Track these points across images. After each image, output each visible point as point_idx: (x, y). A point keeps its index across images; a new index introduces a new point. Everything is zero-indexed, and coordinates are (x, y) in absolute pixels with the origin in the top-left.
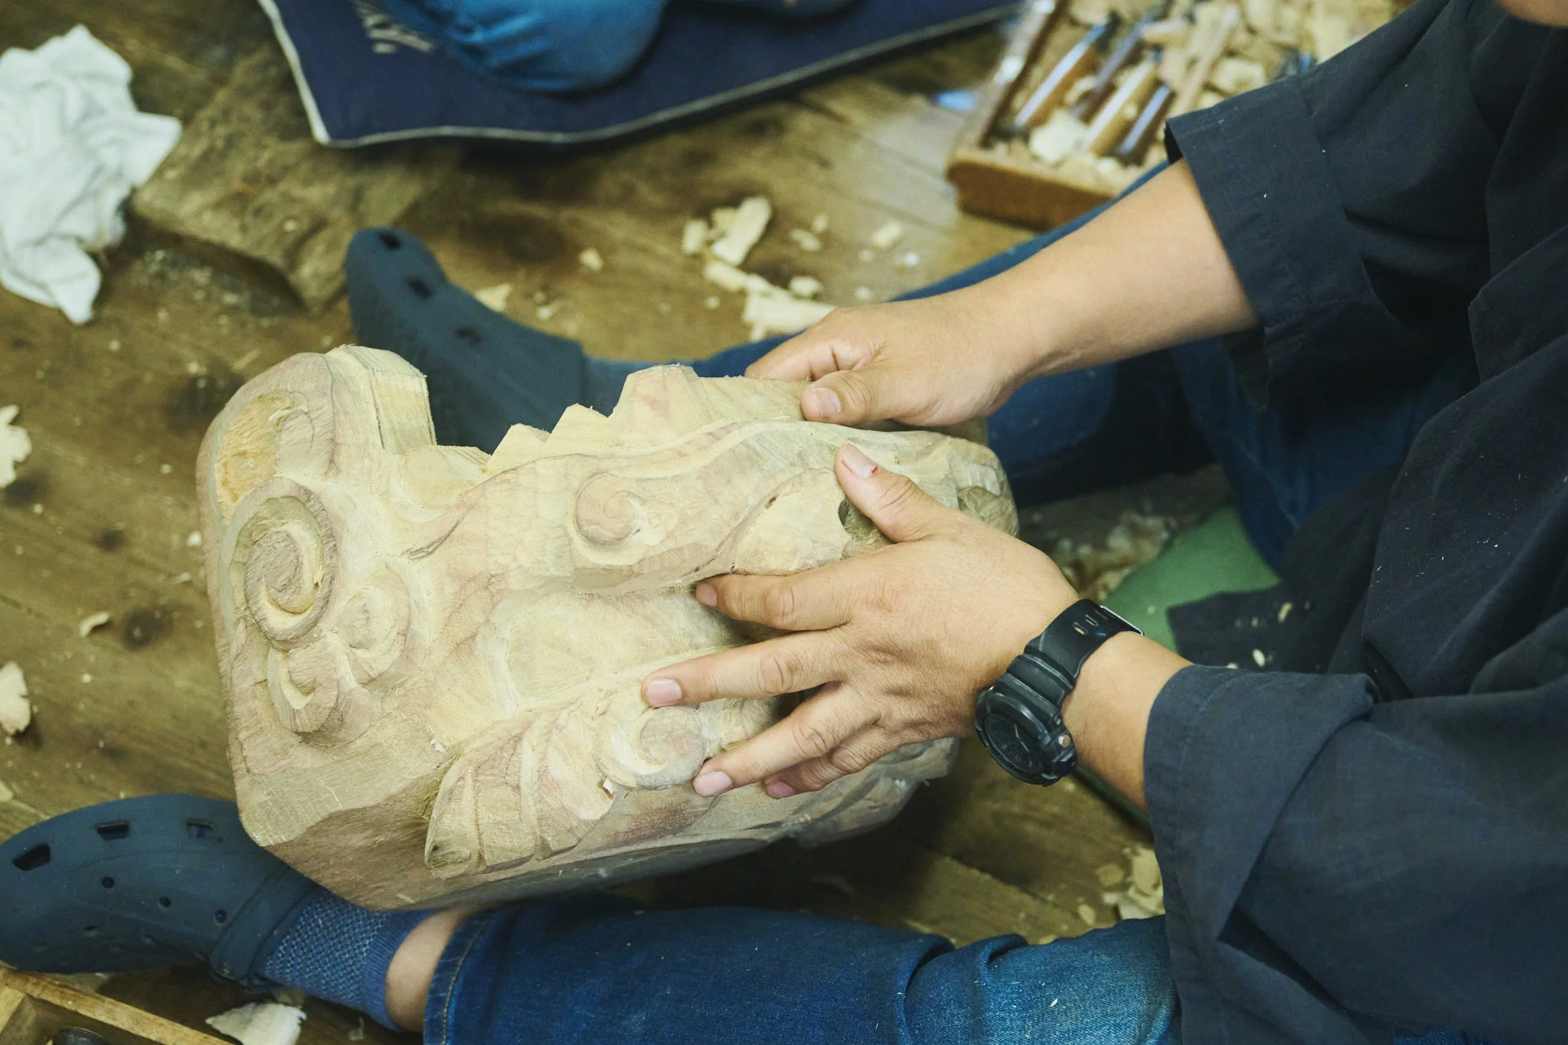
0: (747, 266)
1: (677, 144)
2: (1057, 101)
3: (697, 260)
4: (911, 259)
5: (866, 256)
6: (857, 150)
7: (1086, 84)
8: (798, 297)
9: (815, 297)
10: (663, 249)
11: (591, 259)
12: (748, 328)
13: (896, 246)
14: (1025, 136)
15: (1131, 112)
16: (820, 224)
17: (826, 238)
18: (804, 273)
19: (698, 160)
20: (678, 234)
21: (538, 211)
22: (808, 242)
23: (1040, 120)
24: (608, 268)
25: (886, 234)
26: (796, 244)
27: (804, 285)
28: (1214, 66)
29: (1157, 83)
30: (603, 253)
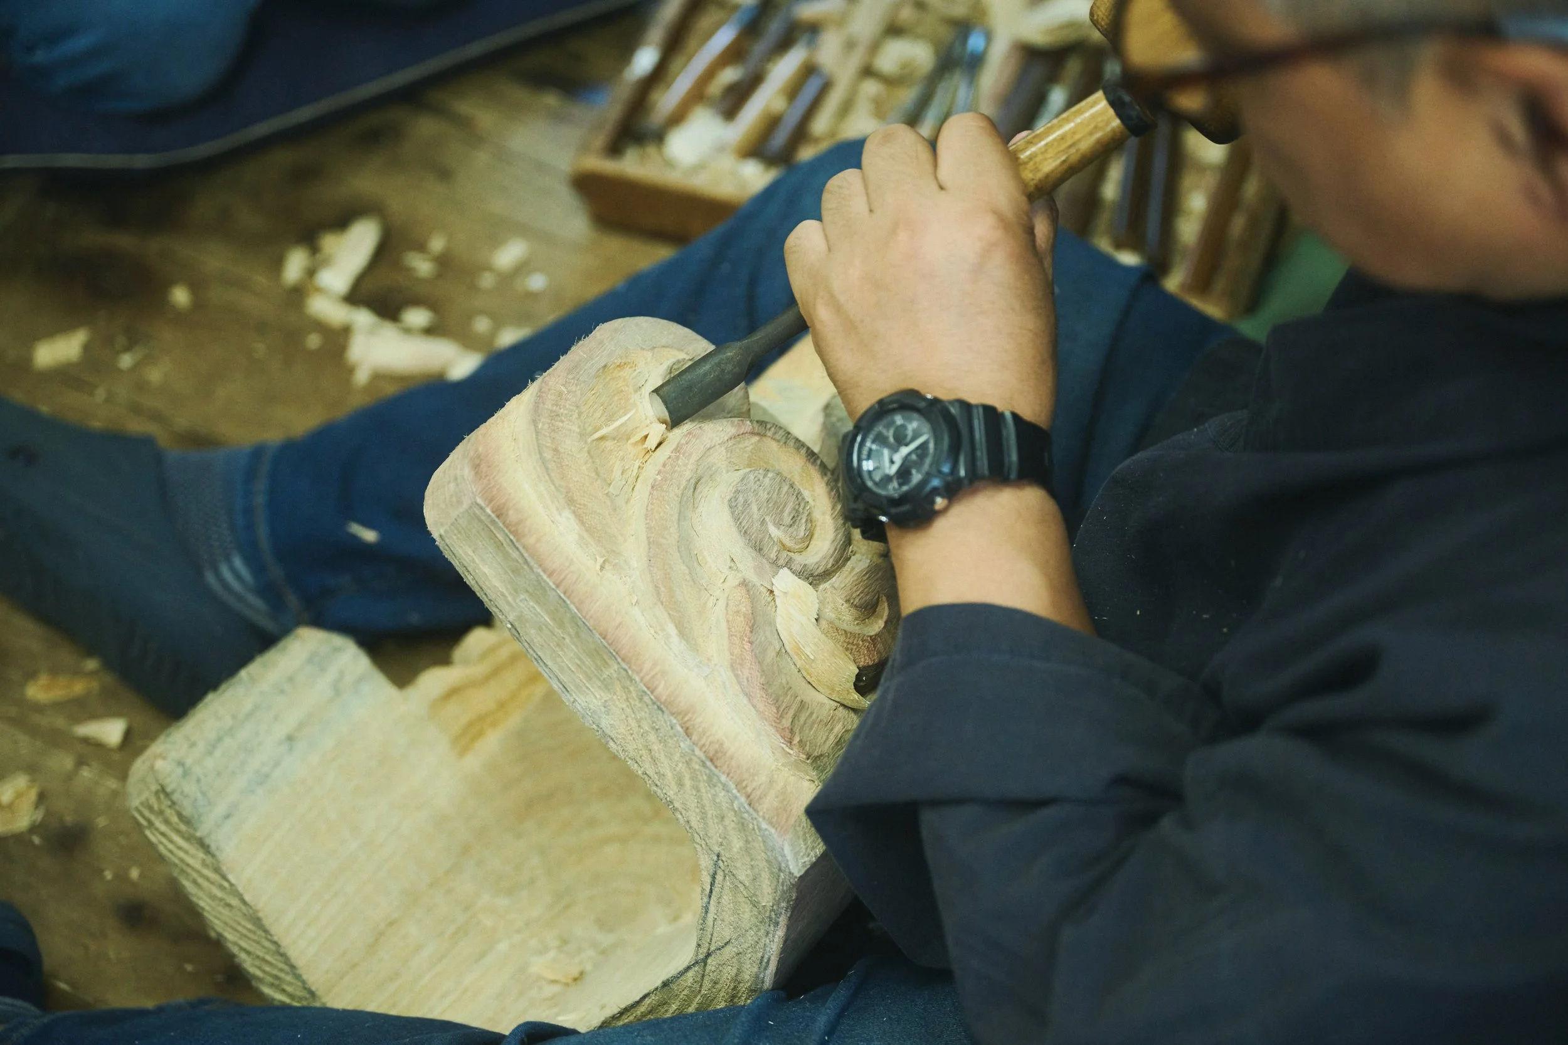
0: (355, 297)
1: (282, 158)
2: (697, 96)
3: (298, 294)
4: (537, 282)
5: (487, 281)
6: (482, 157)
7: (730, 75)
8: (408, 331)
9: (430, 331)
10: (260, 280)
11: (180, 296)
12: (350, 370)
13: (522, 268)
14: (659, 137)
15: (779, 104)
16: (437, 244)
17: (444, 262)
18: (417, 301)
19: (304, 175)
20: (278, 264)
21: (124, 241)
22: (422, 266)
23: (677, 118)
24: (199, 304)
25: (509, 255)
26: (409, 270)
27: (417, 317)
28: (875, 47)
29: (809, 70)
30: (196, 287)
